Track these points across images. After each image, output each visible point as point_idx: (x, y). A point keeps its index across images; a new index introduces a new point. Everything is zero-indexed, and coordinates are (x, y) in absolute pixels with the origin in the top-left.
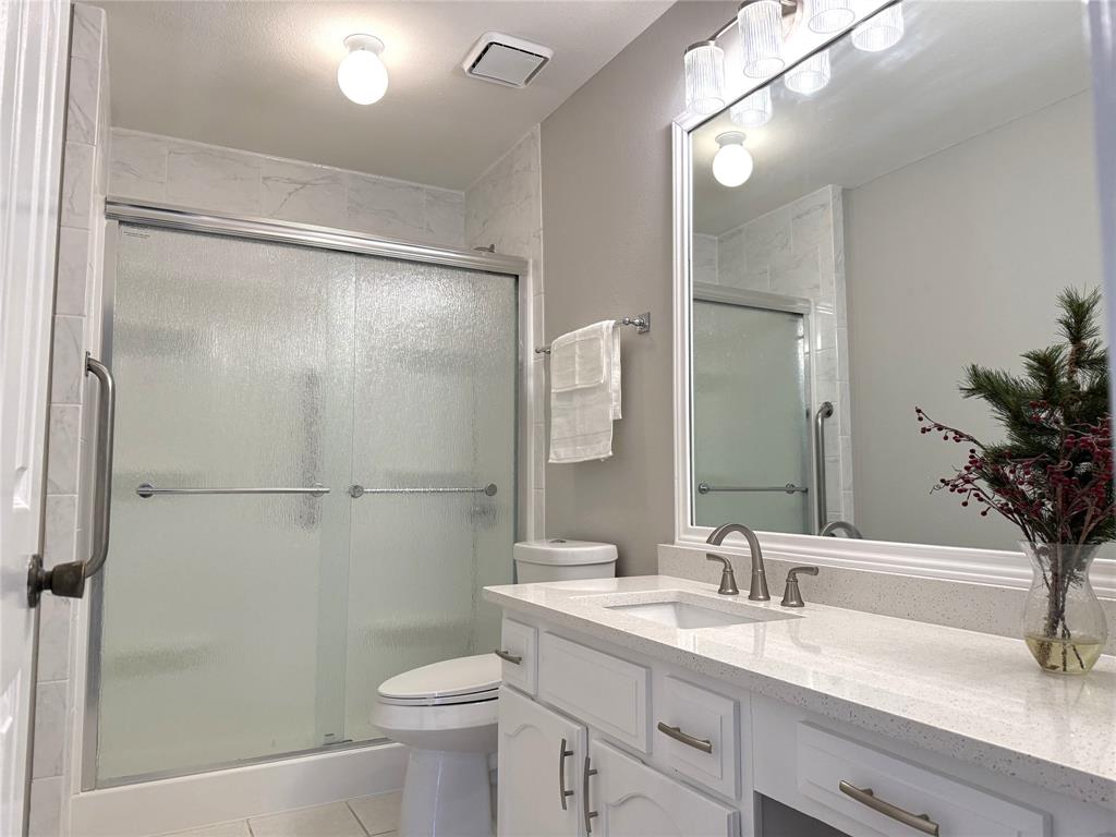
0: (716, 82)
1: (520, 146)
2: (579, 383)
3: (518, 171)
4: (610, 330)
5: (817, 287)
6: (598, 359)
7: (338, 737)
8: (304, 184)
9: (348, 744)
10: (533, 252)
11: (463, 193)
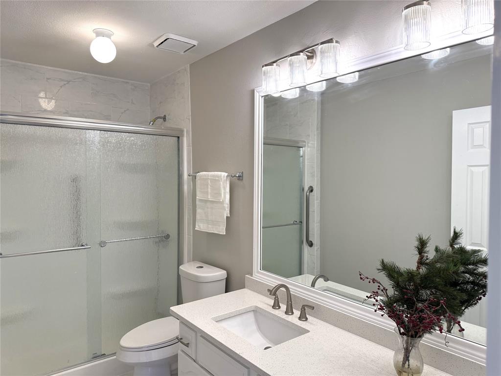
0: (276, 81)
1: (179, 71)
2: (210, 198)
3: (178, 84)
4: (225, 178)
5: (309, 136)
6: (219, 189)
7: (99, 354)
8: (68, 82)
9: (103, 356)
10: (187, 127)
11: (149, 85)
